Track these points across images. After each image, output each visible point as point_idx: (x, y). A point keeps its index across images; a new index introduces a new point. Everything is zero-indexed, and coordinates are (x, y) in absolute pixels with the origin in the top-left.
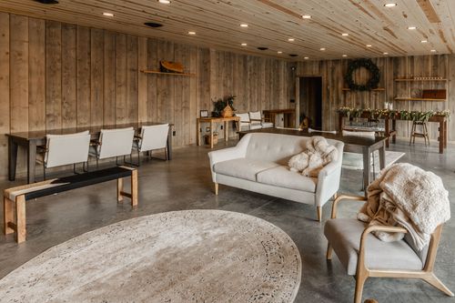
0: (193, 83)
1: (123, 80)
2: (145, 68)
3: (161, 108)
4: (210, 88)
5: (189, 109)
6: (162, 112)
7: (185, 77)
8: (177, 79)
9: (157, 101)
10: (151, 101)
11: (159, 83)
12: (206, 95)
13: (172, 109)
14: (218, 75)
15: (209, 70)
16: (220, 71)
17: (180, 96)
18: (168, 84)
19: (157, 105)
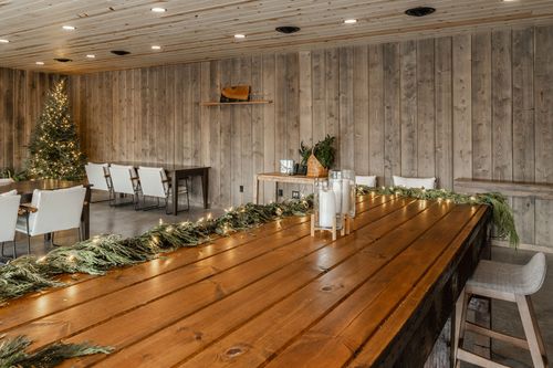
0: (268, 114)
1: (189, 115)
2: (208, 99)
3: (224, 151)
4: (298, 122)
5: (262, 155)
6: (225, 156)
7: (257, 105)
8: (245, 110)
9: (221, 140)
10: (213, 141)
11: (222, 116)
12: (294, 134)
13: (238, 154)
14: (316, 98)
15: (297, 91)
16: (321, 90)
17: (250, 135)
18: (233, 119)
19: (220, 145)
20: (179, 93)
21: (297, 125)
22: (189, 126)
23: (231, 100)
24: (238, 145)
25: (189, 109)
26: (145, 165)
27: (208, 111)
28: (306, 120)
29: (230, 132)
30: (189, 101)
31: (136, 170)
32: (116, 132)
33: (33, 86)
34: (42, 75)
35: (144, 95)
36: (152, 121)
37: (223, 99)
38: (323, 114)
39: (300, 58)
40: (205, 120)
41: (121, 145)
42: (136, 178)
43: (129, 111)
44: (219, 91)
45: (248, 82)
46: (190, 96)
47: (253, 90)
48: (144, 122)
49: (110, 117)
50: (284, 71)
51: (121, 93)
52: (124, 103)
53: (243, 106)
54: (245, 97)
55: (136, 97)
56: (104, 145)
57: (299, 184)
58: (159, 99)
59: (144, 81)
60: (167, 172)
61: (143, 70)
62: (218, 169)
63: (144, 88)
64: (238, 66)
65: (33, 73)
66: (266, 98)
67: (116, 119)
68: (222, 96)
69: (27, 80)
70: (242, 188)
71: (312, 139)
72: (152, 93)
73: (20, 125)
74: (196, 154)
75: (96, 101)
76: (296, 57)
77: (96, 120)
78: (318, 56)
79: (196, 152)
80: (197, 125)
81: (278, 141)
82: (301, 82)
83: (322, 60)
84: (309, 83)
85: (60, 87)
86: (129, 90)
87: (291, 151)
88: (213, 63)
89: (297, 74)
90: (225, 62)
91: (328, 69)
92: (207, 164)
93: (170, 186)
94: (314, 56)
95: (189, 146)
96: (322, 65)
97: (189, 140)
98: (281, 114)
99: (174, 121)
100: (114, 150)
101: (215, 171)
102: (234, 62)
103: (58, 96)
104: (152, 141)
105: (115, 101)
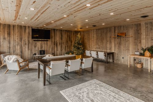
2: (113, 36)
3: (118, 48)
4: (141, 41)
5: (129, 50)
6: (118, 50)
7: (128, 37)
8: (124, 38)
9: (117, 46)
10: (115, 46)
11: (117, 40)
12: (139, 45)
13: (122, 49)
14: (147, 35)
15: (140, 33)
16: (149, 33)
17: (126, 45)
18: (121, 40)
19: (117, 47)
20: (106, 35)
21: (140, 42)
22: (108, 42)
23: (120, 36)
24: (122, 47)
25: (108, 39)
26: (99, 51)
27: (113, 39)
28: (143, 41)
29: (120, 44)
31: (97, 52)
32: (91, 44)
33: (74, 34)
34: (75, 31)
35: (97, 35)
36: (99, 41)
37: (118, 36)
38: (149, 39)
39: (142, 25)
40: (113, 41)
41: (92, 46)
42: (97, 54)
43: (93, 39)
44: (116, 34)
45: (125, 32)
46: (109, 35)
47: (127, 33)
48: (97, 41)
49: (89, 40)
50: (136, 28)
51: (91, 35)
52: (92, 37)
53: (123, 38)
54: (125, 35)
55: (95, 36)
56: (88, 46)
57: (141, 58)
58: (101, 36)
59: (97, 32)
60: (105, 53)
61: (97, 30)
62: (116, 53)
63: (97, 34)
64: (122, 28)
65: (74, 31)
66: (130, 35)
67: (91, 41)
68: (118, 35)
69: (73, 33)
70: (123, 58)
71: (145, 46)
72: (99, 34)
73: (72, 42)
74: (110, 49)
75: (86, 37)
76: (140, 24)
77: (86, 41)
78: (148, 24)
80: (111, 42)
81: (134, 47)
82: (142, 31)
83: (149, 25)
84: (145, 31)
85: (79, 34)
86: (94, 34)
87: (138, 49)
88: (115, 27)
89: (140, 29)
90: (118, 27)
91: (151, 27)
92: (113, 51)
93: (106, 56)
94: (146, 24)
95: (108, 47)
96: (149, 26)
97: (108, 45)
98: (135, 39)
99: (105, 41)
100: (90, 47)
101: (115, 53)
102: (121, 27)
103: (79, 36)
104: (99, 46)
105: (90, 37)
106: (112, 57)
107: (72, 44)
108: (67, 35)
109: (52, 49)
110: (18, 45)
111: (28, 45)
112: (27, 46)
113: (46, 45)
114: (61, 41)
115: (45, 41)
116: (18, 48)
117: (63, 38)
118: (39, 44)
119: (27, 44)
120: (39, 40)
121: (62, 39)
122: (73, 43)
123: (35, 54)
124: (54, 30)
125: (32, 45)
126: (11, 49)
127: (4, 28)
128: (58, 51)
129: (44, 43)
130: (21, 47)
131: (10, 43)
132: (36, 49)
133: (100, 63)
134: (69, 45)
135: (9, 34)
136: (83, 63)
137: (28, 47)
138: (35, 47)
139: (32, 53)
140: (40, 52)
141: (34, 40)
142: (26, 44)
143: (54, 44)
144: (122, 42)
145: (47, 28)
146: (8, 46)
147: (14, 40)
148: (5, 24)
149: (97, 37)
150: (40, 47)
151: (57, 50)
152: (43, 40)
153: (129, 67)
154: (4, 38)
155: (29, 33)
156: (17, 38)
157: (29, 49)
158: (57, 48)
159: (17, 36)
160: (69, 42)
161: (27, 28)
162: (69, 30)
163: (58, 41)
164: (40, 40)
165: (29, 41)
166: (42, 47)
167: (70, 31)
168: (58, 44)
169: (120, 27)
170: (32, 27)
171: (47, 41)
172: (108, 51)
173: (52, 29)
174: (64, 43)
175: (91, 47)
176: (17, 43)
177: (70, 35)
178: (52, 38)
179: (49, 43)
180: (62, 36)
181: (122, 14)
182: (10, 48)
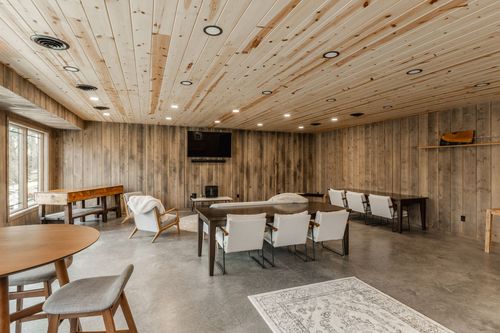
1: (406, 157)
2: (426, 144)
3: (444, 186)
5: (489, 191)
6: (444, 190)
7: (483, 147)
8: (468, 151)
9: (439, 176)
10: (431, 177)
11: (440, 158)
13: (459, 188)
17: (474, 173)
18: (454, 159)
19: (439, 181)
20: (397, 141)
22: (406, 165)
23: (451, 144)
24: (459, 180)
25: (406, 152)
26: (373, 193)
27: (426, 153)
29: (450, 170)
30: (407, 145)
31: (367, 197)
32: (346, 169)
33: (295, 141)
34: (299, 134)
35: (367, 144)
36: (373, 161)
37: (443, 143)
40: (423, 160)
41: (349, 178)
42: (367, 202)
43: (355, 155)
44: (437, 137)
45: (472, 127)
46: (407, 141)
47: (478, 133)
48: (367, 162)
49: (341, 159)
51: (349, 143)
52: (351, 149)
53: (465, 148)
54: (470, 140)
55: (361, 145)
58: (380, 146)
59: (367, 133)
60: (393, 200)
61: (367, 126)
62: (437, 200)
63: (366, 139)
64: (460, 116)
65: (295, 134)
66: (494, 140)
67: (346, 160)
68: (442, 140)
70: (463, 218)
72: (373, 141)
73: (289, 166)
79: (414, 185)
80: (415, 164)
86: (356, 141)
88: (431, 115)
90: (445, 113)
92: (424, 194)
93: (395, 210)
95: (406, 180)
97: (407, 175)
99: (393, 161)
100: (343, 180)
102: (454, 111)
104: (373, 175)
105: (345, 149)
106: (418, 213)
107: (288, 172)
108: (274, 143)
109: (236, 182)
110: (158, 172)
111: (180, 171)
112: (177, 175)
113: (220, 174)
114: (259, 161)
115: (219, 161)
116: (158, 179)
117: (265, 152)
118: (204, 169)
119: (178, 170)
120: (204, 158)
121: (261, 156)
122: (292, 168)
123: (195, 196)
124: (242, 131)
125: (188, 172)
126: (145, 181)
127: (131, 133)
128: (251, 189)
129: (216, 168)
130: (165, 177)
131: (141, 167)
132: (198, 182)
133: (375, 230)
134: (281, 174)
135: (141, 147)
136: (318, 225)
137: (180, 178)
138: (195, 177)
139: (188, 191)
140: (206, 192)
141: (193, 161)
142: (174, 170)
143: (242, 171)
144: (459, 164)
145: (223, 129)
146: (139, 174)
147: (151, 162)
148: (133, 124)
149: (367, 149)
150: (205, 179)
151: (249, 187)
152: (214, 159)
153: (487, 250)
154: (132, 157)
155: (182, 144)
156: (156, 155)
157: (181, 183)
158: (248, 182)
159: (155, 150)
160: (280, 165)
161: (178, 130)
162: (281, 130)
163: (250, 163)
164: (208, 158)
165: (181, 163)
166: (210, 178)
167: (284, 133)
168: (252, 171)
169: (450, 113)
170: (188, 128)
171: (224, 162)
172: (407, 193)
173: (236, 131)
174: (267, 166)
175: (345, 178)
176: (155, 168)
177: (284, 146)
178: (235, 153)
179: (229, 167)
180: (262, 147)
181: (453, 70)
182: (142, 178)
